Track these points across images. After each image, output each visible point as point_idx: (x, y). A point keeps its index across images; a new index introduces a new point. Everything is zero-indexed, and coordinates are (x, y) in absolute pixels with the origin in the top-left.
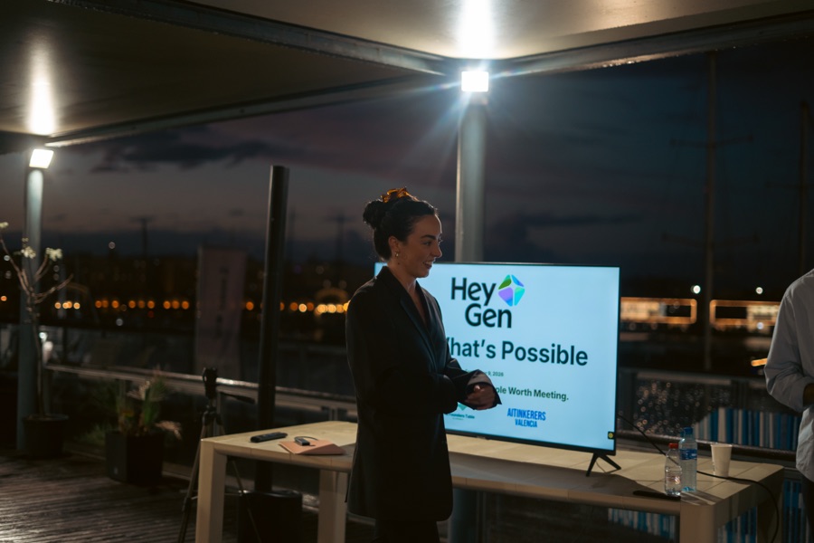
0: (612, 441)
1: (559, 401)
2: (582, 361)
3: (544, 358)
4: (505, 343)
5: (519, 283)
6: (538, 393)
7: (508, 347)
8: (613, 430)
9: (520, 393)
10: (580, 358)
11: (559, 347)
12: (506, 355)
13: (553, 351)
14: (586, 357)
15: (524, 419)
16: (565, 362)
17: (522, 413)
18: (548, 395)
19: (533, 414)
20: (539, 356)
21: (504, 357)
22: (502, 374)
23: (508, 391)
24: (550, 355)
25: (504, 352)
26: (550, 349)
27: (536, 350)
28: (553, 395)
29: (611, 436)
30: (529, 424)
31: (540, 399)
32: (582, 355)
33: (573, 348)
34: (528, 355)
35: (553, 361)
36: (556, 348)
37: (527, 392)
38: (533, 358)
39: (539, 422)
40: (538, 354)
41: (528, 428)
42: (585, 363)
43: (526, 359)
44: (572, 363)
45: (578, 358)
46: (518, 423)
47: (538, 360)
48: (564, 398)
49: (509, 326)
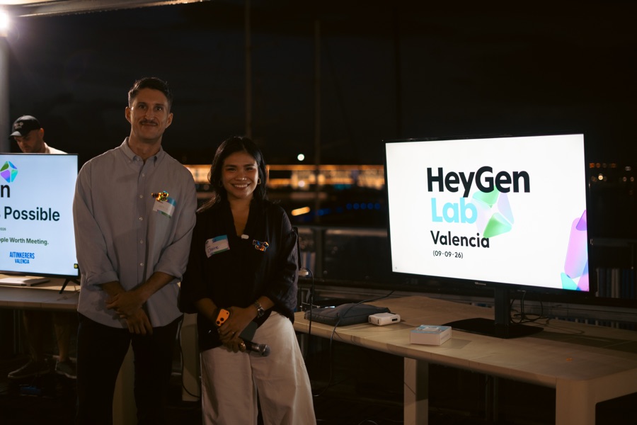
0: (77, 270)
1: (43, 245)
2: (56, 218)
3: (32, 217)
4: (6, 208)
5: (14, 167)
6: (29, 241)
7: (8, 211)
8: (77, 263)
9: (17, 241)
10: (55, 216)
11: (41, 209)
12: (7, 216)
13: (38, 212)
14: (58, 216)
15: (20, 259)
16: (45, 219)
17: (19, 255)
18: (35, 242)
19: (26, 255)
20: (29, 216)
21: (6, 218)
22: (5, 229)
23: (9, 240)
24: (35, 214)
25: (6, 214)
26: (36, 211)
27: (26, 212)
28: (38, 241)
29: (76, 266)
30: (24, 261)
31: (30, 244)
32: (56, 214)
33: (50, 209)
34: (21, 216)
35: (38, 219)
36: (39, 210)
37: (22, 240)
38: (25, 217)
39: (30, 260)
40: (28, 214)
41: (23, 264)
42: (58, 219)
43: (20, 218)
44: (50, 219)
45: (54, 216)
46: (17, 261)
47: (28, 219)
48: (46, 243)
49: (9, 196)
